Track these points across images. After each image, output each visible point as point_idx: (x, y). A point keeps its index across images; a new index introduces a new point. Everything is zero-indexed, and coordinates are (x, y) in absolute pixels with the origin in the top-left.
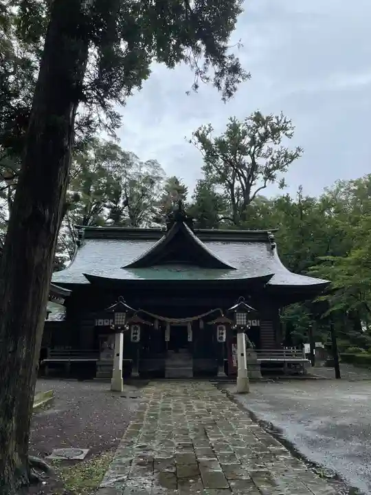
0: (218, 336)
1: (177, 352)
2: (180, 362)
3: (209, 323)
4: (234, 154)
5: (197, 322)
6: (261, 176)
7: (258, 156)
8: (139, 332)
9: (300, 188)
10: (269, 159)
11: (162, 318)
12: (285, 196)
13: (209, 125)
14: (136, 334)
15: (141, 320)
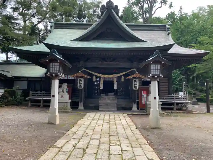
0: (134, 86)
2: (109, 101)
3: (128, 78)
5: (120, 77)
8: (83, 82)
9: (181, 8)
11: (97, 75)
12: (172, 12)
14: (81, 84)
15: (84, 75)
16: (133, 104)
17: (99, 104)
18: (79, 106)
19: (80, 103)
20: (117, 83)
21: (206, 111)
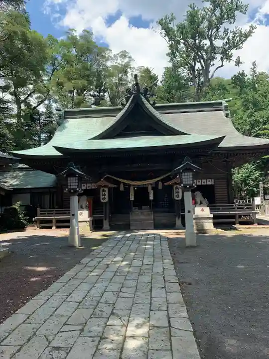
0: (175, 195)
1: (140, 208)
2: (142, 217)
4: (194, 38)
5: (157, 183)
6: (218, 56)
7: (215, 39)
8: (107, 193)
9: (254, 64)
10: (226, 40)
11: (126, 181)
12: (241, 72)
13: (172, 14)
14: (105, 195)
15: (107, 184)
16: (177, 219)
17: (129, 221)
18: (103, 225)
19: (104, 221)
20: (154, 192)
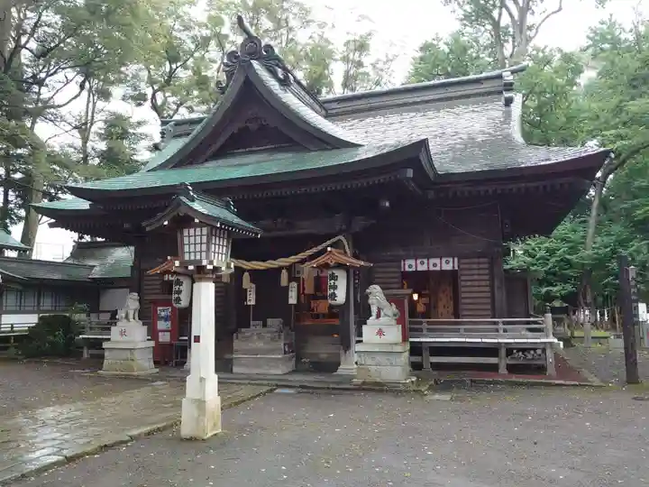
21: (625, 379)
